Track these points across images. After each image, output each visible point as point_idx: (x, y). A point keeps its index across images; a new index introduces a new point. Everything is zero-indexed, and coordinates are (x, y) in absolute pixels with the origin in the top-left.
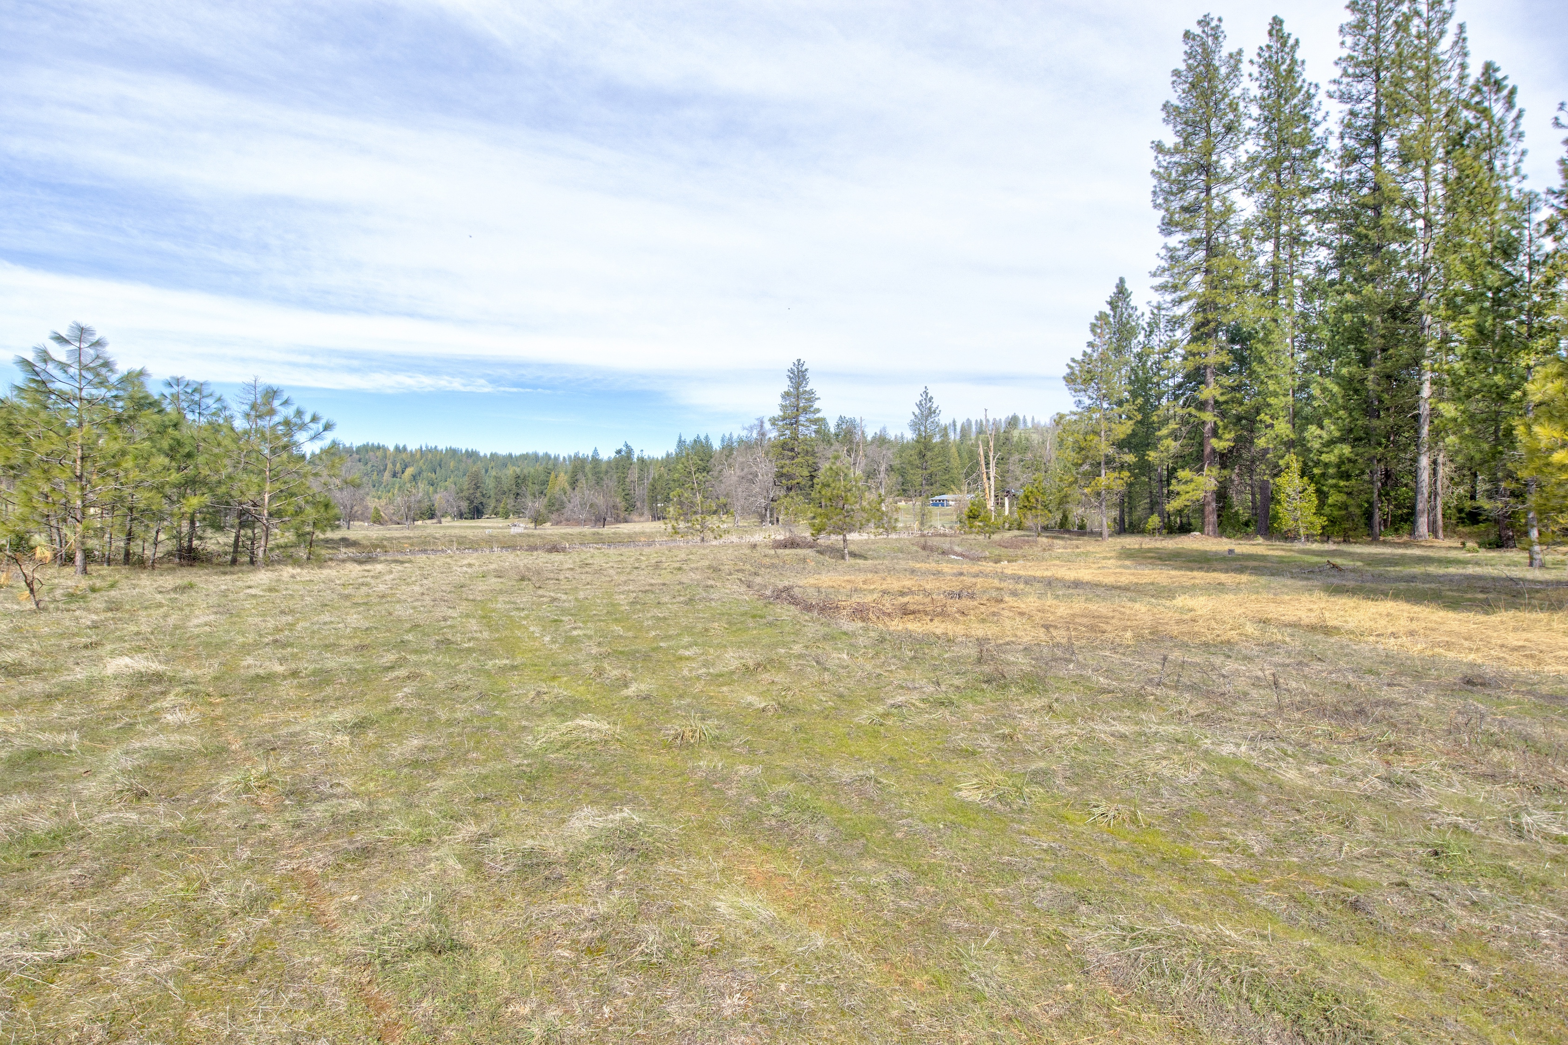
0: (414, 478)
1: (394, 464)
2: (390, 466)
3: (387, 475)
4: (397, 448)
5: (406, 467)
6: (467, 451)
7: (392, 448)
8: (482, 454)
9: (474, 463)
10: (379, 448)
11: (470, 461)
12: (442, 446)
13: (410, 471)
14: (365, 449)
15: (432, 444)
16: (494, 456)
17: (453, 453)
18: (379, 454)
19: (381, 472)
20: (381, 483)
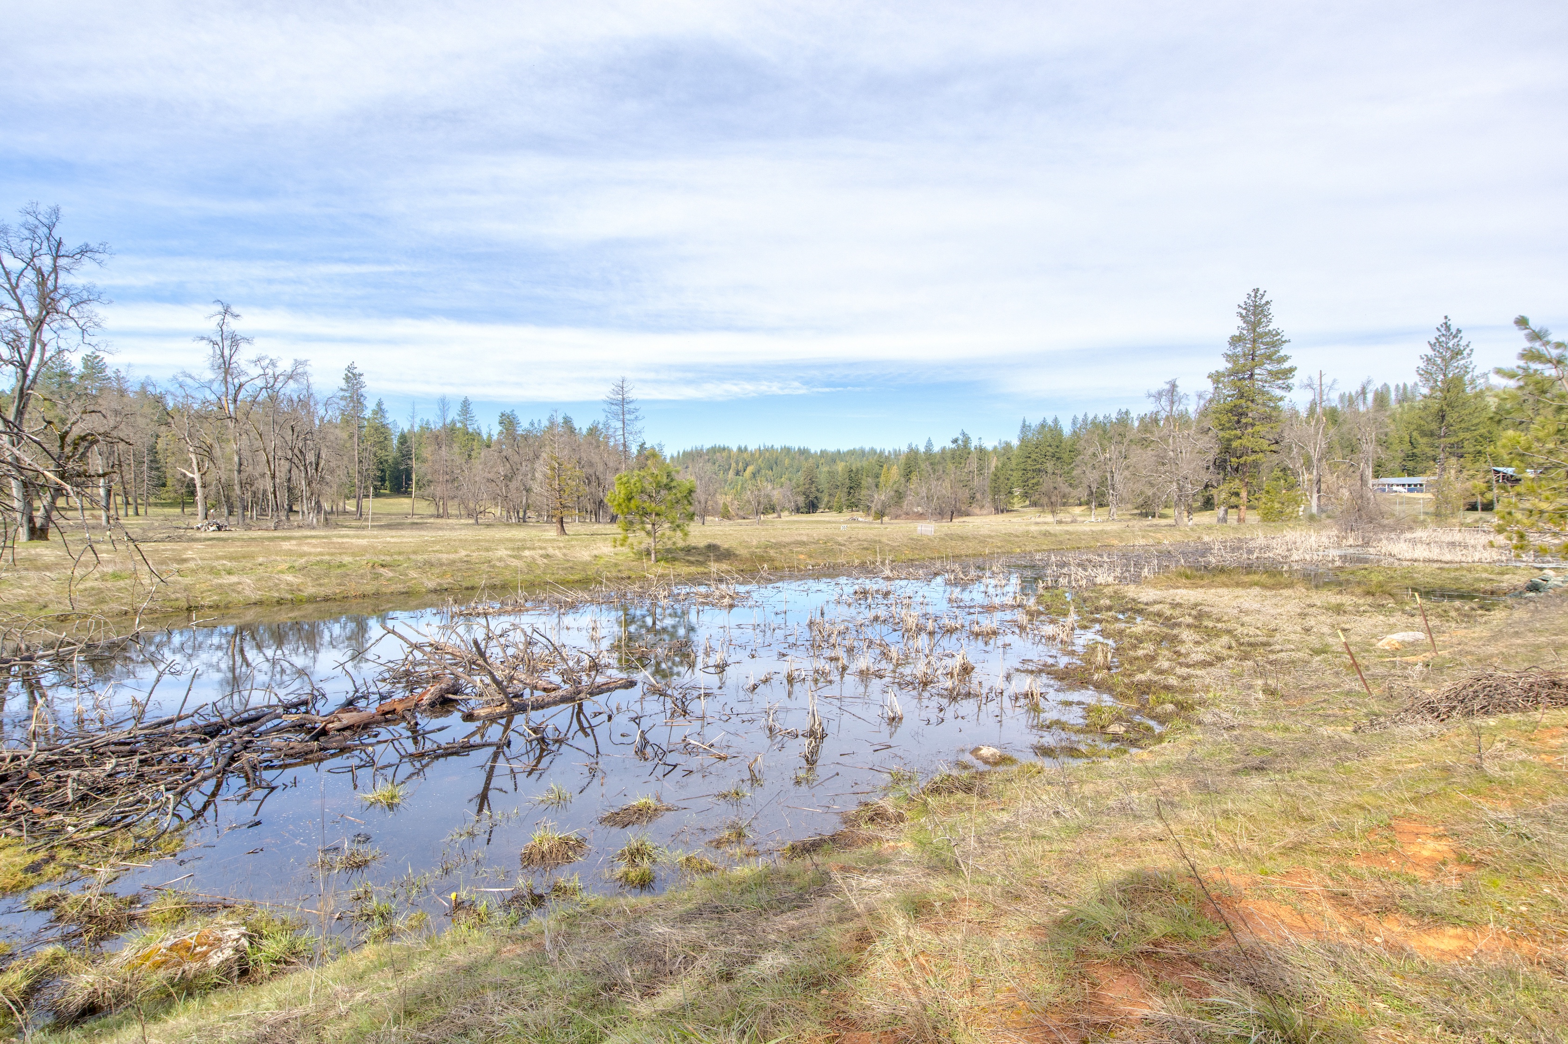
0: (754, 475)
1: (737, 464)
2: (733, 465)
3: (731, 473)
4: (740, 449)
5: (747, 465)
6: (799, 449)
7: (735, 449)
8: (813, 451)
9: (806, 459)
10: (724, 449)
11: (803, 458)
12: (778, 446)
13: (750, 469)
14: (714, 450)
15: (769, 444)
16: (823, 453)
17: (787, 451)
18: (725, 454)
19: (727, 471)
20: (726, 481)
